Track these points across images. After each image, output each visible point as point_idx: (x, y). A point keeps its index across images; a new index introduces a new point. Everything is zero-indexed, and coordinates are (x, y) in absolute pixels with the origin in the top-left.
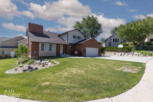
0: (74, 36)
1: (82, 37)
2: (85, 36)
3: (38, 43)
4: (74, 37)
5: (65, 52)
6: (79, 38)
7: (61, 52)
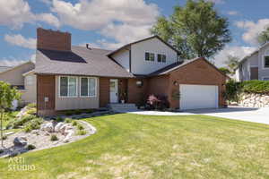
0: (147, 54)
1: (172, 57)
2: (179, 54)
3: (53, 77)
4: (148, 56)
5: (124, 97)
6: (161, 58)
7: (114, 97)
